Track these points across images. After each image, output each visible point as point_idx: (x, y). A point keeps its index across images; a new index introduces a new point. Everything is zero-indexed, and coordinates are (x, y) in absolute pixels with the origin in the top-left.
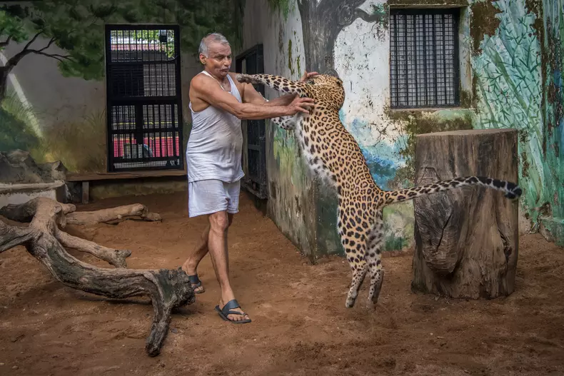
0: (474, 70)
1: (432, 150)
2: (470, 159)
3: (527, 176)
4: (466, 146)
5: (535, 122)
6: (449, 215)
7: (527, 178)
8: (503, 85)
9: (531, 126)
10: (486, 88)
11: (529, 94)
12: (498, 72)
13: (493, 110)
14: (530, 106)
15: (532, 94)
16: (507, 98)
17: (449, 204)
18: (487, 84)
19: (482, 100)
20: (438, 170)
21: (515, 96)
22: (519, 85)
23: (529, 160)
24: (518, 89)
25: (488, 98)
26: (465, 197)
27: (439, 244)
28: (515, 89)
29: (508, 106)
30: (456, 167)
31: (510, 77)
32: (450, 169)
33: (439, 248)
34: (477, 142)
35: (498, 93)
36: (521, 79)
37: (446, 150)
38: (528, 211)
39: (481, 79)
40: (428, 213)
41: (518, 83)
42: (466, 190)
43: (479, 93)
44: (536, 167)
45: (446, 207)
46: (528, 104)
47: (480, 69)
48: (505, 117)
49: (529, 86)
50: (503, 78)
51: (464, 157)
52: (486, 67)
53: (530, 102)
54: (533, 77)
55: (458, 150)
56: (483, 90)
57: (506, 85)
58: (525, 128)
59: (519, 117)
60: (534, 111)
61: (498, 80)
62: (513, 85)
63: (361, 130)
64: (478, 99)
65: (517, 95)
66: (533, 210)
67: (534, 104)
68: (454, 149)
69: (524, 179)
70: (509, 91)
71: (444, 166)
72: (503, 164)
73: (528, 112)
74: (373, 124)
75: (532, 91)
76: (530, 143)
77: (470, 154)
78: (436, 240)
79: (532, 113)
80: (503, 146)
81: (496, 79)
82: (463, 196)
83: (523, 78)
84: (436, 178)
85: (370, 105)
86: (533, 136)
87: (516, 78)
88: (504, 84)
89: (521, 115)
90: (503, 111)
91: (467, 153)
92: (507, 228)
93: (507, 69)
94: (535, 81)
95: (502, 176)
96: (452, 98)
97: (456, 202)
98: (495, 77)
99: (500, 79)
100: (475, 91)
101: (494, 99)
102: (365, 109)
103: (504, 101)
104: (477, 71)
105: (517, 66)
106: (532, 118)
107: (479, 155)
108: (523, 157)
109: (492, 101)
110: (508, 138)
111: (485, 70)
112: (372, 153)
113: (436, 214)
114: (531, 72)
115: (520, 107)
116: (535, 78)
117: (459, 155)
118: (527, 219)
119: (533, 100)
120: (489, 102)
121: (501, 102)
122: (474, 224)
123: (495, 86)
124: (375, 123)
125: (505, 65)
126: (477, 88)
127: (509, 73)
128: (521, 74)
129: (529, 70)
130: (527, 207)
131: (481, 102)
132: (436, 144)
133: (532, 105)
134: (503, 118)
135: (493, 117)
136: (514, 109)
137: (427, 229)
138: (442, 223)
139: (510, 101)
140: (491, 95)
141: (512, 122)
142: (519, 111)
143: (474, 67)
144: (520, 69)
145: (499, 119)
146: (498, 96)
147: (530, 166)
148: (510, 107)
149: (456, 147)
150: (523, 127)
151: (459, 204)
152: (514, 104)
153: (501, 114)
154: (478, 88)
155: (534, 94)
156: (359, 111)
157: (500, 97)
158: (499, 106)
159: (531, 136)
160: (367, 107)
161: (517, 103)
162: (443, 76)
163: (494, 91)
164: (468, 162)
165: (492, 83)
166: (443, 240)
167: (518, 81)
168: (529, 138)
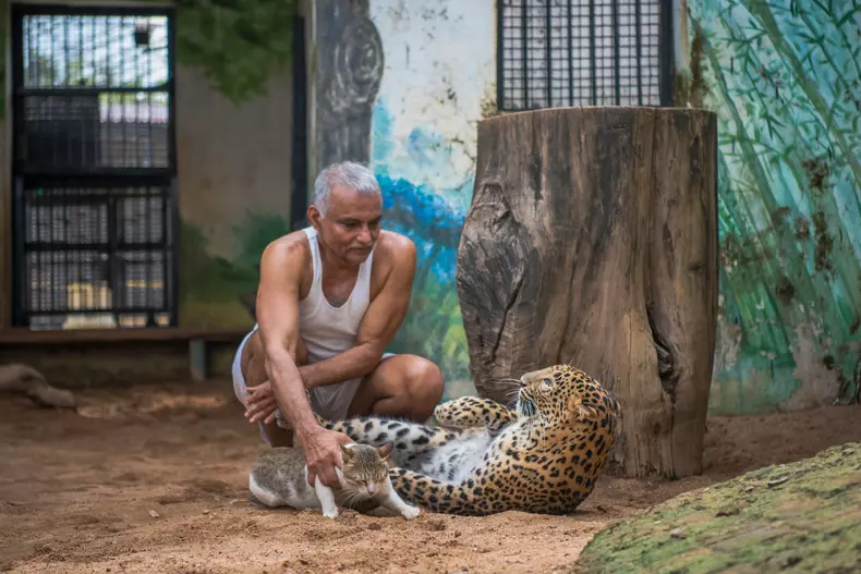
0: (696, 23)
1: (501, 146)
2: (575, 161)
3: (828, 267)
4: (567, 135)
5: (849, 142)
6: (517, 279)
7: (829, 274)
8: (769, 57)
9: (838, 151)
10: (724, 62)
11: (833, 76)
12: (755, 27)
13: (743, 114)
14: (835, 105)
15: (840, 76)
16: (777, 86)
17: (521, 256)
18: (727, 54)
19: (716, 91)
20: (506, 187)
21: (797, 81)
22: (808, 56)
23: (832, 231)
24: (806, 66)
25: (730, 85)
26: (558, 244)
27: (498, 344)
28: (798, 67)
29: (780, 105)
30: (544, 178)
31: (786, 37)
32: (531, 184)
33: (497, 353)
34: (592, 126)
35: (755, 75)
36: (812, 41)
37: (527, 144)
38: (834, 353)
39: (712, 41)
40: (480, 278)
41: (805, 52)
42: (560, 228)
43: (709, 75)
44: (851, 247)
45: (514, 261)
46: (830, 101)
47: (710, 20)
48: (771, 130)
49: (835, 61)
50: (767, 41)
51: (561, 155)
52: (725, 15)
53: (836, 94)
54: (845, 37)
55: (550, 141)
56: (717, 68)
57: (775, 56)
58: (823, 157)
59: (807, 130)
60: (847, 116)
61: (754, 45)
62: (793, 57)
63: (429, 153)
64: (706, 89)
65: (802, 79)
66: (843, 349)
67: (846, 101)
68: (541, 139)
69: (820, 276)
70: (784, 70)
71: (519, 179)
72: (667, 182)
73: (829, 120)
74: (456, 140)
75: (841, 70)
76: (836, 191)
77: (575, 150)
78: (491, 334)
79: (840, 122)
80: (666, 141)
81: (749, 42)
82: (552, 240)
83: (820, 40)
84: (502, 205)
85: (451, 97)
86: (844, 176)
87: (800, 40)
88: (769, 53)
89: (811, 127)
90: (766, 116)
91: (567, 149)
92: (674, 325)
93: (778, 18)
94: (849, 46)
95: (665, 210)
96: (655, 90)
97: (535, 250)
98: (748, 36)
99: (759, 43)
100: (696, 69)
101: (744, 88)
102: (438, 106)
103: (771, 92)
104: (703, 24)
105: (802, 12)
106: (840, 133)
107: (597, 153)
108: (817, 224)
109: (740, 92)
110: (677, 124)
111: (723, 22)
112: (451, 204)
113: (494, 279)
114: (839, 24)
115: (811, 106)
116: (850, 40)
117: (551, 152)
118: (830, 368)
119: (843, 91)
120: (732, 95)
121: (761, 96)
122: (584, 307)
123: (748, 59)
124: (461, 139)
125: (773, 10)
126: (702, 63)
127: (782, 27)
128: (813, 30)
129: (834, 21)
130: (829, 341)
131: (712, 94)
132: (508, 134)
133: (840, 103)
134: (766, 131)
135: (741, 128)
136: (797, 113)
137: (475, 311)
138: (504, 298)
139: (785, 93)
140: (738, 79)
141: (789, 141)
142: (806, 117)
143: (694, 14)
144: (811, 18)
145: (757, 133)
146: (754, 81)
147: (835, 245)
148: (785, 108)
149: (545, 135)
150: (817, 153)
151: (542, 254)
152: (795, 100)
153: (763, 123)
154: (706, 62)
155: (846, 77)
156: (424, 110)
157: (760, 84)
158: (757, 106)
159: (838, 174)
160: (442, 102)
161: (802, 99)
162: (633, 42)
163: (745, 70)
164: (569, 169)
165: (739, 52)
166: (505, 333)
167: (806, 47)
168: (832, 179)
